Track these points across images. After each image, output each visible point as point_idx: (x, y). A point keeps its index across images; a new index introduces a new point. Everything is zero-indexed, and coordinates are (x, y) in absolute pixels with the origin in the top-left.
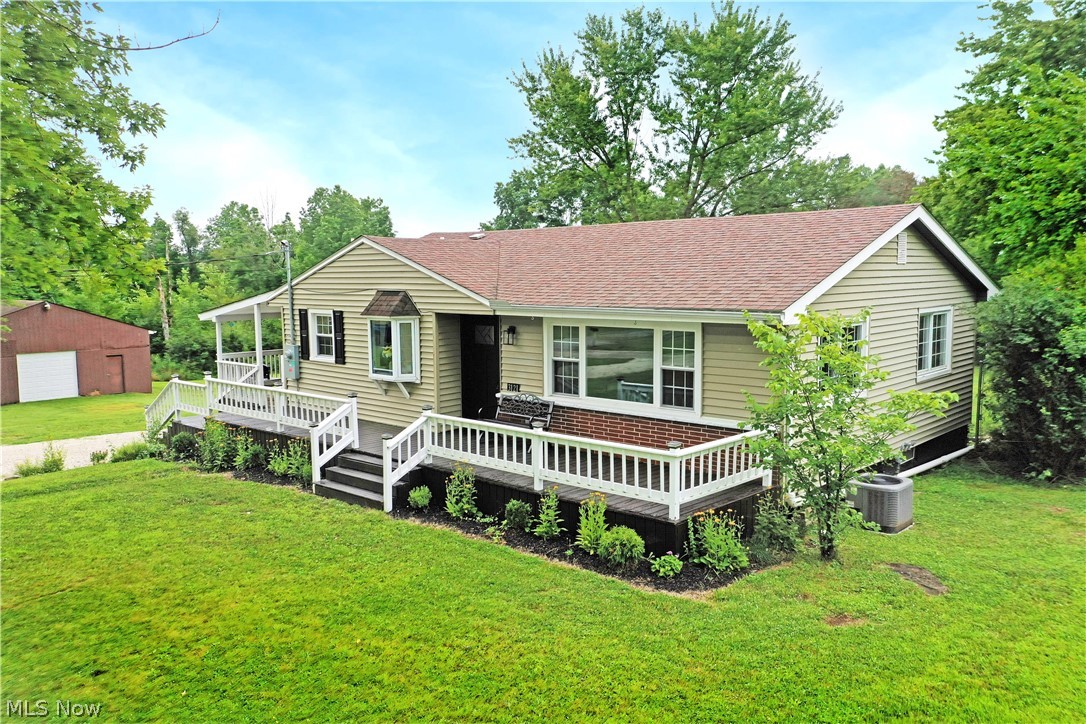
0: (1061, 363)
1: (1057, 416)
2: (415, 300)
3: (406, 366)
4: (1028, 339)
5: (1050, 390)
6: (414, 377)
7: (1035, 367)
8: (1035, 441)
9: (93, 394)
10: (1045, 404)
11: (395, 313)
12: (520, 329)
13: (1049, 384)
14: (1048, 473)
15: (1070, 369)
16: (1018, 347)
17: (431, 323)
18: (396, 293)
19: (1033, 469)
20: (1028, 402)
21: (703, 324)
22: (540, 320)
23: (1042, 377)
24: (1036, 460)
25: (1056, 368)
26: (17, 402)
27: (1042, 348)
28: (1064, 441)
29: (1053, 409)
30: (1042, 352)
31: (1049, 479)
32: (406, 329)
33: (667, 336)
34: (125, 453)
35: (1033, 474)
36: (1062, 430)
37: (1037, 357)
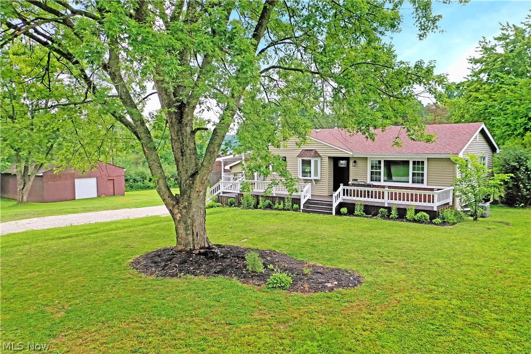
0: (526, 171)
1: (525, 187)
2: (319, 152)
3: (316, 174)
4: (516, 164)
5: (523, 179)
6: (318, 178)
7: (518, 172)
8: (518, 196)
9: (102, 196)
10: (521, 183)
11: (313, 157)
12: (357, 161)
13: (522, 177)
14: (523, 204)
15: (529, 173)
16: (512, 166)
17: (326, 160)
18: (312, 150)
19: (517, 204)
20: (516, 183)
21: (428, 158)
22: (366, 158)
23: (520, 175)
24: (518, 201)
25: (524, 172)
26: (75, 199)
27: (520, 166)
28: (528, 195)
29: (524, 184)
30: (520, 168)
31: (522, 207)
32: (316, 162)
33: (414, 163)
34: (209, 206)
35: (518, 205)
36: (526, 191)
37: (518, 169)
